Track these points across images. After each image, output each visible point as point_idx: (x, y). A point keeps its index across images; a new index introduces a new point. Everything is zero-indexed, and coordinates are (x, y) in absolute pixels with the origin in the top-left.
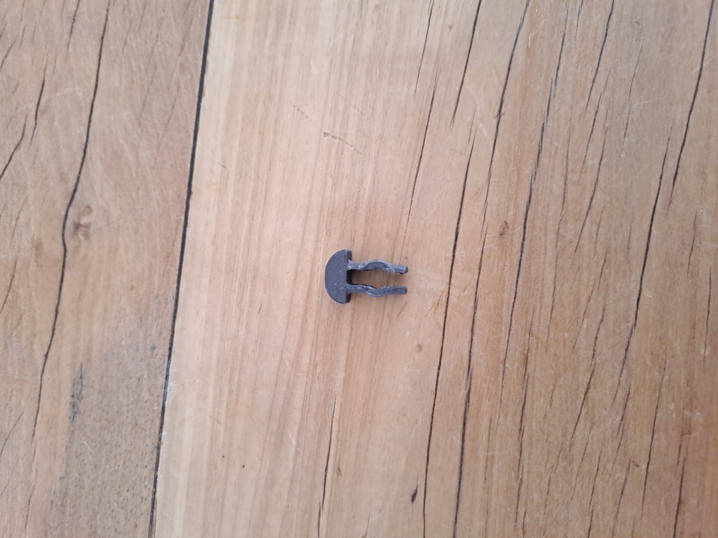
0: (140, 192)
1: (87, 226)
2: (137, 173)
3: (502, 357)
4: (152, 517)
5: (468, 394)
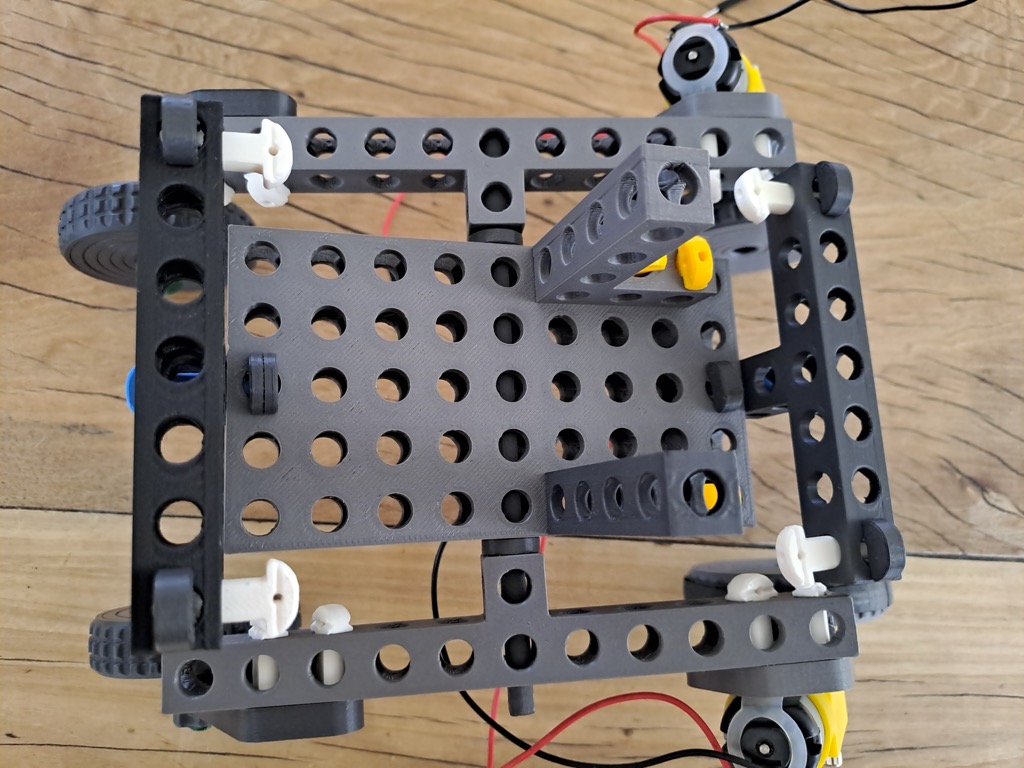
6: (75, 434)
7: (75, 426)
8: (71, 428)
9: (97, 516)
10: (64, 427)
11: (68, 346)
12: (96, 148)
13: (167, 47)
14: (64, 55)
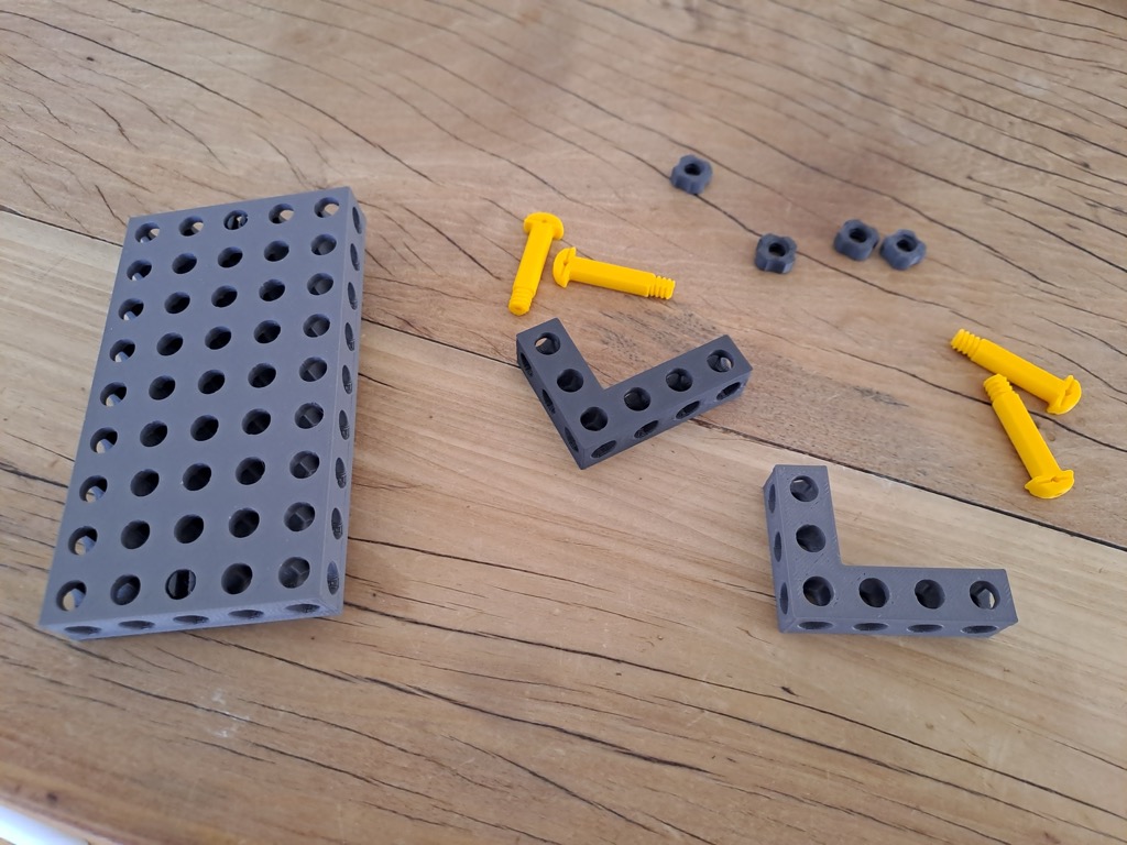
3: (922, 808)
4: (766, 442)
5: (886, 766)
6: (868, 398)
7: (869, 392)
8: (866, 392)
9: (891, 483)
10: (857, 389)
11: (862, 319)
12: (891, 167)
13: (955, 106)
14: (859, 94)
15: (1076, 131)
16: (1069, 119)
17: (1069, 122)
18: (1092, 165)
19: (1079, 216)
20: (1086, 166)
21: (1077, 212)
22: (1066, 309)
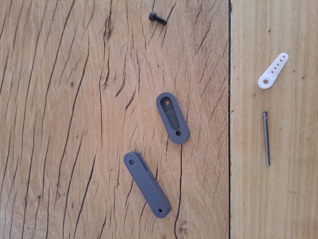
0: (208, 216)
1: (186, 229)
2: (205, 208)
15: (23, 200)
16: (18, 203)
17: (19, 203)
18: (39, 194)
19: (67, 202)
20: (39, 197)
21: (65, 203)
22: (116, 212)
